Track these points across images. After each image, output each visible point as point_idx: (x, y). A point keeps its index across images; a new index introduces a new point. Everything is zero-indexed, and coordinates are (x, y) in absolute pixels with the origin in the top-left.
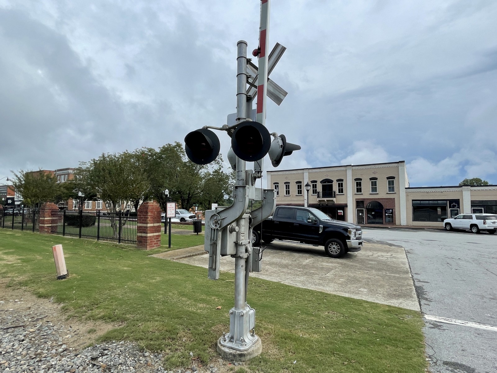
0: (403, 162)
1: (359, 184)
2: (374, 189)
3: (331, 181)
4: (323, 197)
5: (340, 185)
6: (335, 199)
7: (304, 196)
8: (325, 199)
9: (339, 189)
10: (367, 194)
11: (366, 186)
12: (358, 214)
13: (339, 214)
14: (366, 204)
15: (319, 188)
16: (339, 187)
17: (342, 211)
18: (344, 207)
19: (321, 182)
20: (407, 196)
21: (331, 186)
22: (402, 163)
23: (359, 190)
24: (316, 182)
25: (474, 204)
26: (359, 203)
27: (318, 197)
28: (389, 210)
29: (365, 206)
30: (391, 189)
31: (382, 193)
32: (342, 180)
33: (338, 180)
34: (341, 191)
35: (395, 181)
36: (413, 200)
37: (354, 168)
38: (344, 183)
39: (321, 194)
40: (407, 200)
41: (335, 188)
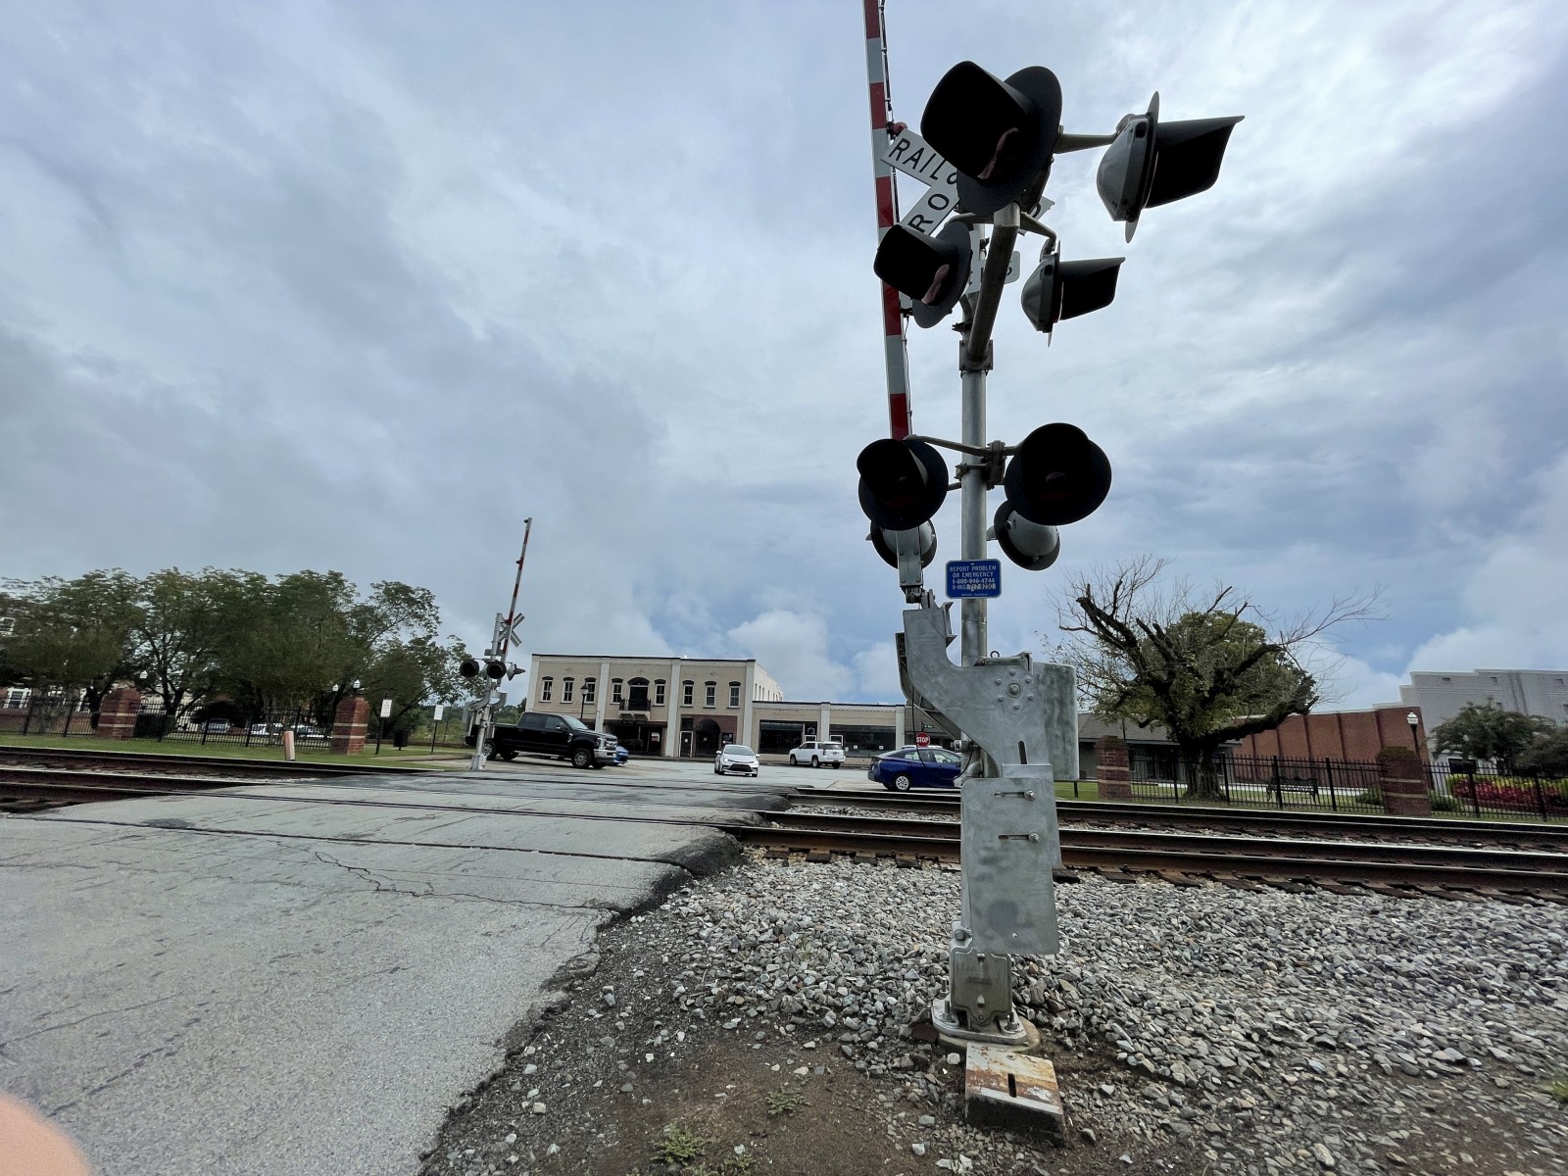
0: (754, 661)
1: (689, 691)
2: (710, 701)
3: (646, 682)
4: (631, 708)
5: (661, 690)
6: (648, 713)
7: (596, 706)
8: (633, 713)
9: (658, 697)
10: (699, 707)
11: (700, 694)
12: (683, 740)
13: (653, 739)
14: (696, 724)
15: (626, 694)
16: (658, 692)
17: (658, 735)
18: (661, 728)
19: (629, 683)
20: (754, 713)
21: (645, 691)
22: (751, 663)
23: (688, 700)
24: (621, 681)
25: (834, 730)
26: (686, 723)
27: (622, 708)
28: (728, 734)
29: (694, 726)
30: (735, 701)
31: (721, 708)
32: (664, 682)
33: (657, 682)
34: (660, 700)
35: (741, 688)
36: (761, 721)
37: (684, 663)
38: (666, 686)
39: (627, 704)
40: (754, 720)
41: (652, 695)
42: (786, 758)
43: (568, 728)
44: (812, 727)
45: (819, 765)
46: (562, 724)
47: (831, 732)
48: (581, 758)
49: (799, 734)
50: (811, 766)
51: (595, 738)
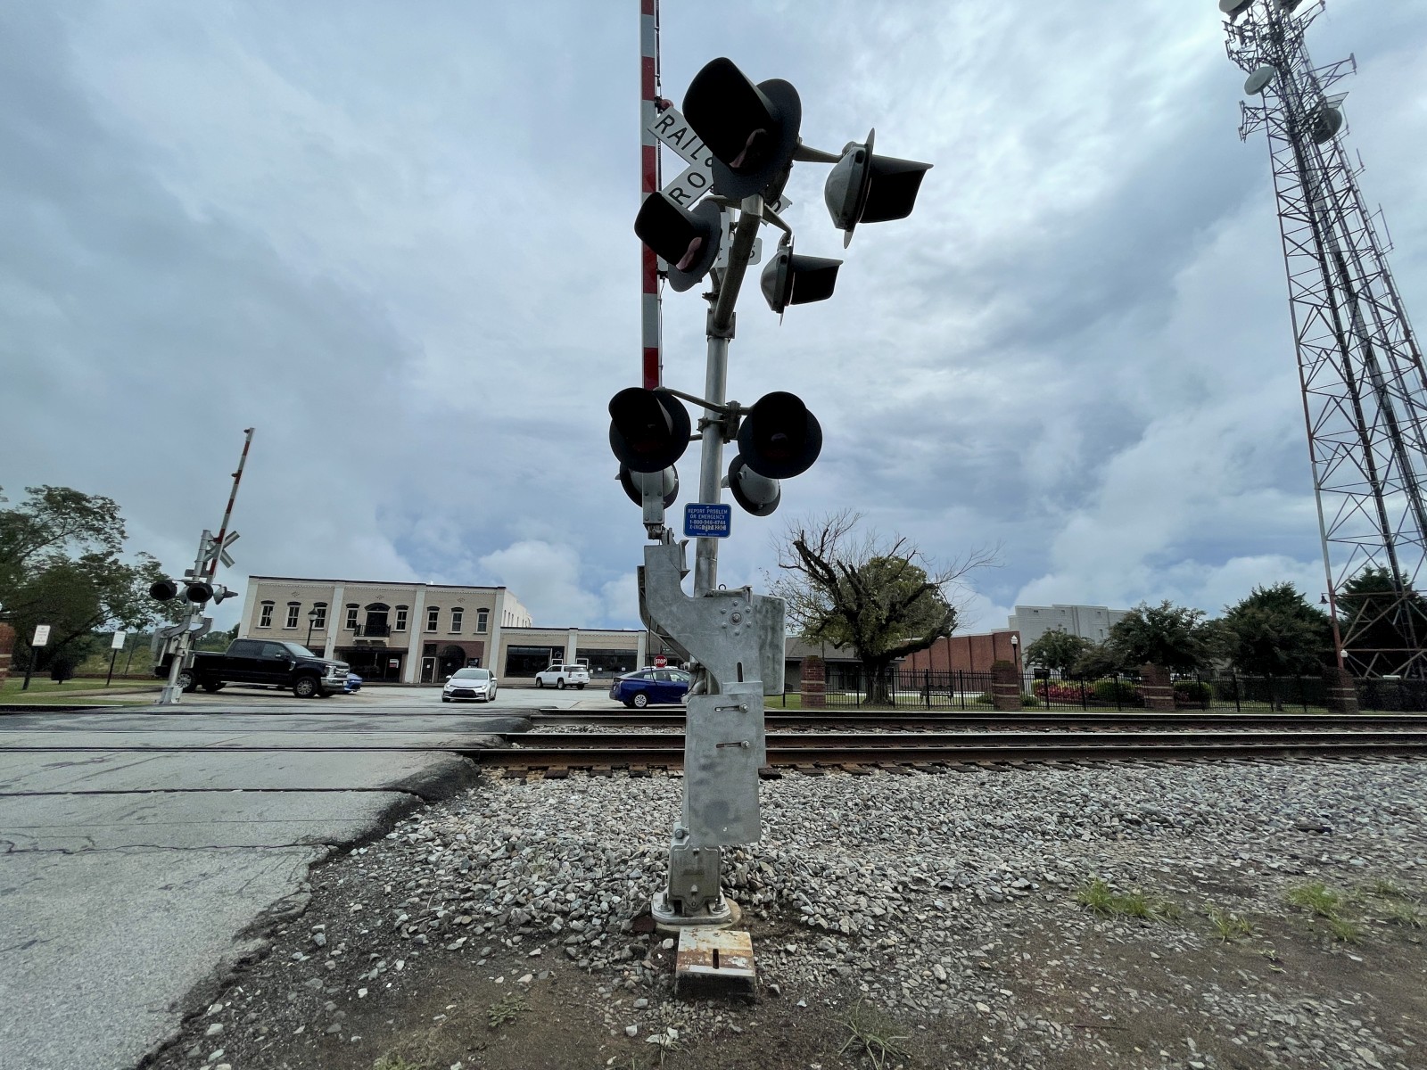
0: (504, 588)
1: (433, 617)
2: (457, 627)
3: (387, 608)
4: (367, 634)
5: (402, 616)
6: (387, 639)
7: (327, 632)
8: (369, 639)
9: (399, 623)
10: (444, 633)
11: (445, 621)
12: (425, 665)
13: (391, 666)
14: (440, 650)
15: (362, 619)
16: (399, 618)
17: (397, 661)
18: (401, 654)
19: (367, 608)
20: (502, 639)
21: (385, 617)
22: (502, 590)
23: (433, 626)
24: (356, 606)
25: (580, 653)
26: (429, 648)
27: (357, 634)
28: (474, 659)
29: (438, 652)
30: (482, 627)
31: (468, 633)
32: (406, 608)
33: (398, 607)
34: (401, 626)
35: (489, 614)
36: (509, 646)
37: (429, 589)
38: (409, 612)
39: (363, 630)
40: (501, 646)
41: (392, 620)
42: (532, 681)
43: (290, 656)
44: (559, 651)
45: (565, 687)
46: (283, 651)
47: (577, 656)
48: (305, 687)
49: (546, 659)
50: (556, 688)
51: (323, 666)
